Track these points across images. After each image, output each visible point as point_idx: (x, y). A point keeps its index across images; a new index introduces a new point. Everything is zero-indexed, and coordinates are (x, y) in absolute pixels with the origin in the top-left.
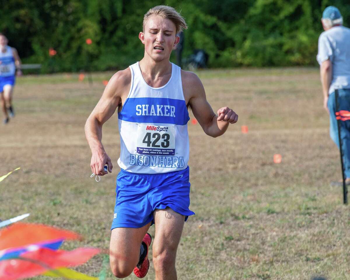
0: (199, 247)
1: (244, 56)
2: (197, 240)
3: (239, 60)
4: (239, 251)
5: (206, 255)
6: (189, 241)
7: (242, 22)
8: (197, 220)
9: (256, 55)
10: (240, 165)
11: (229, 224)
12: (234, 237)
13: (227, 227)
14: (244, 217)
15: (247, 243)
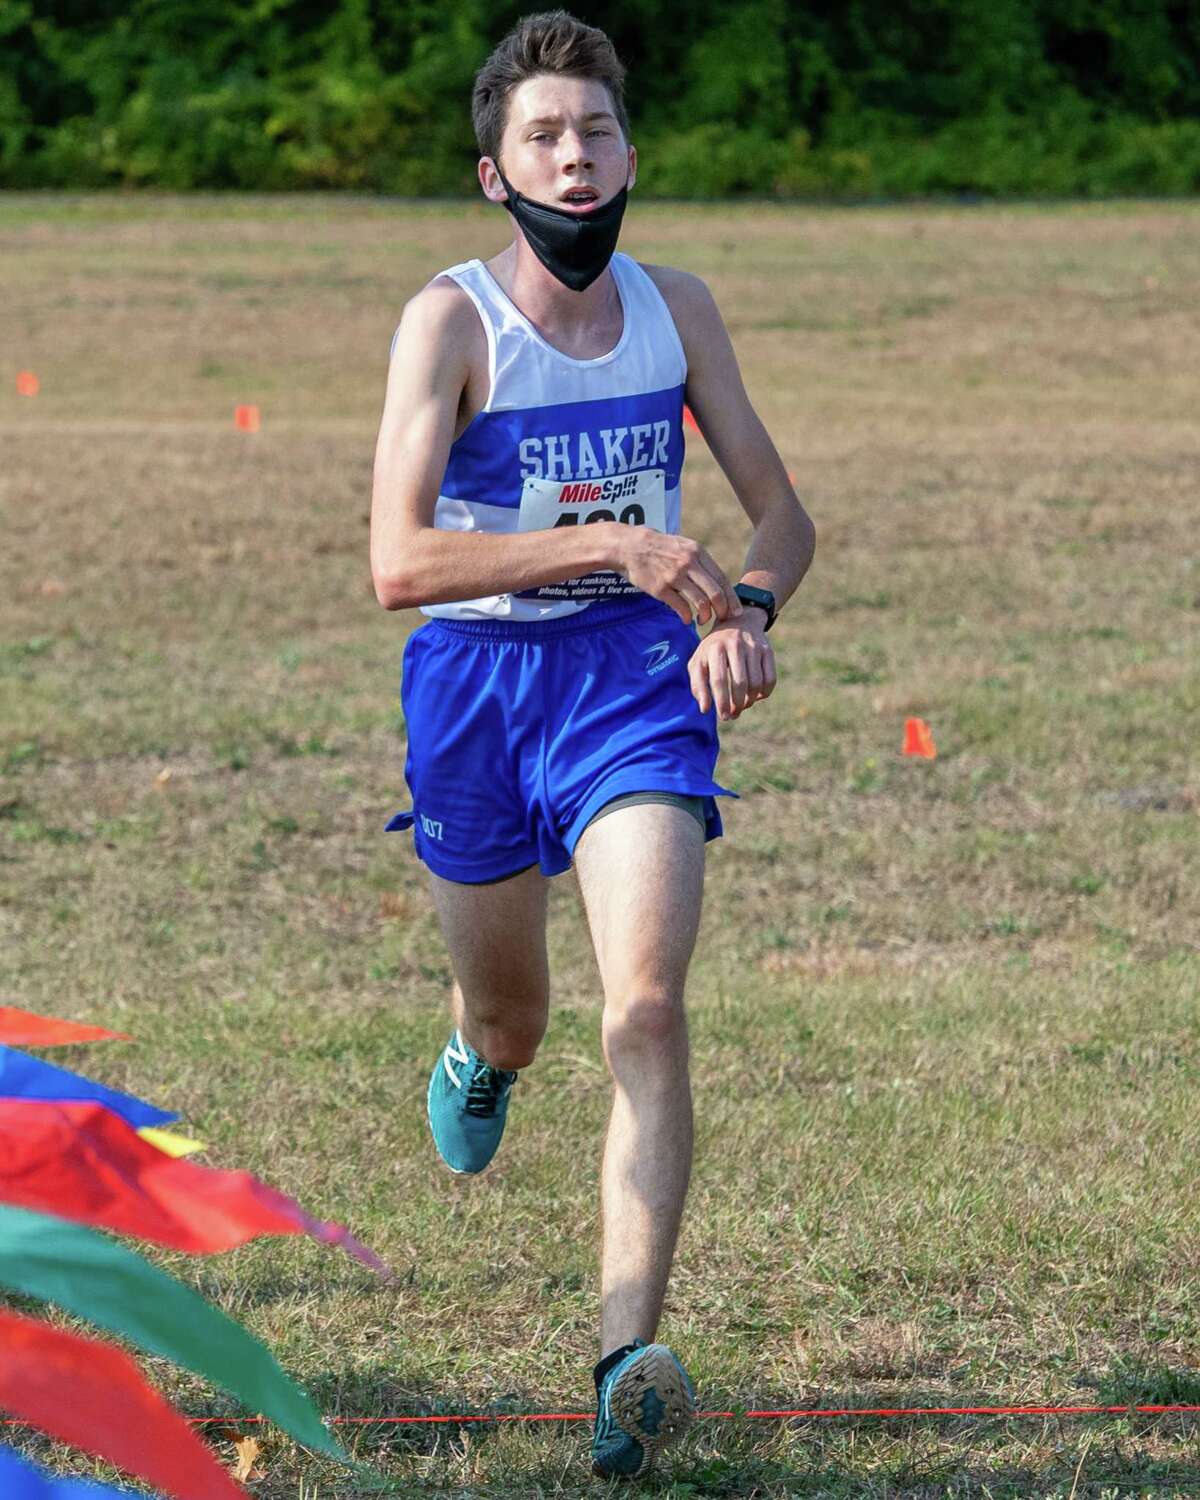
0: (176, 859)
1: (129, 145)
2: (165, 830)
3: (111, 162)
4: (326, 874)
5: (209, 887)
6: (136, 833)
7: (122, 26)
8: (142, 753)
9: (172, 145)
10: (239, 547)
11: (264, 773)
12: (299, 823)
13: (259, 782)
14: (315, 748)
15: (351, 847)
